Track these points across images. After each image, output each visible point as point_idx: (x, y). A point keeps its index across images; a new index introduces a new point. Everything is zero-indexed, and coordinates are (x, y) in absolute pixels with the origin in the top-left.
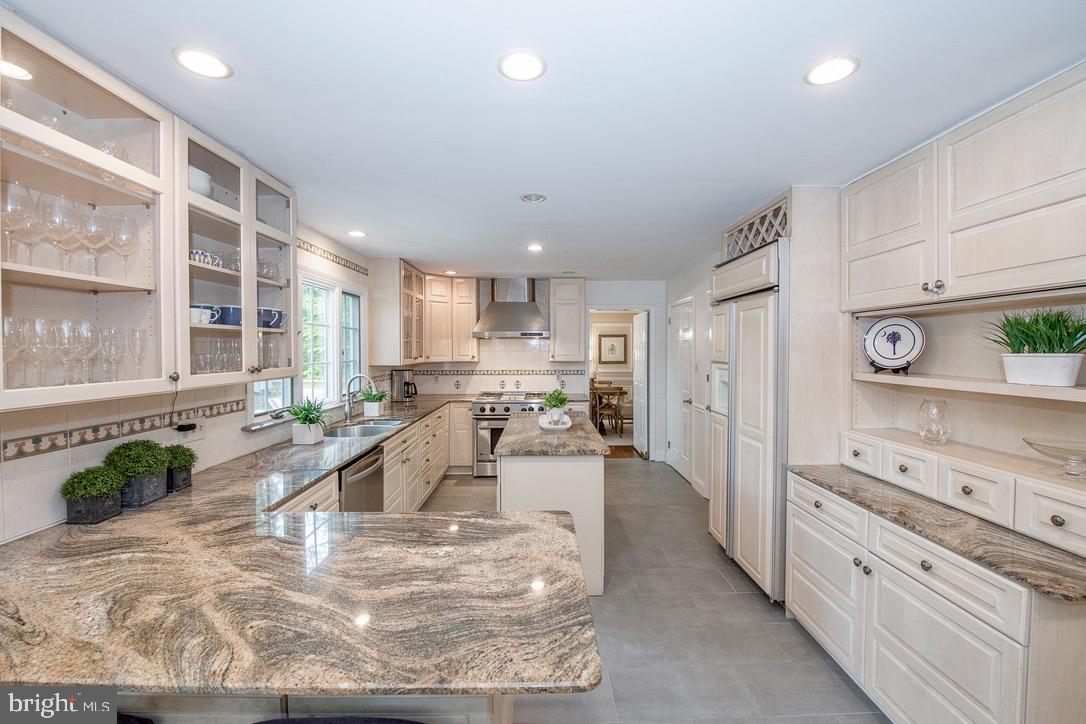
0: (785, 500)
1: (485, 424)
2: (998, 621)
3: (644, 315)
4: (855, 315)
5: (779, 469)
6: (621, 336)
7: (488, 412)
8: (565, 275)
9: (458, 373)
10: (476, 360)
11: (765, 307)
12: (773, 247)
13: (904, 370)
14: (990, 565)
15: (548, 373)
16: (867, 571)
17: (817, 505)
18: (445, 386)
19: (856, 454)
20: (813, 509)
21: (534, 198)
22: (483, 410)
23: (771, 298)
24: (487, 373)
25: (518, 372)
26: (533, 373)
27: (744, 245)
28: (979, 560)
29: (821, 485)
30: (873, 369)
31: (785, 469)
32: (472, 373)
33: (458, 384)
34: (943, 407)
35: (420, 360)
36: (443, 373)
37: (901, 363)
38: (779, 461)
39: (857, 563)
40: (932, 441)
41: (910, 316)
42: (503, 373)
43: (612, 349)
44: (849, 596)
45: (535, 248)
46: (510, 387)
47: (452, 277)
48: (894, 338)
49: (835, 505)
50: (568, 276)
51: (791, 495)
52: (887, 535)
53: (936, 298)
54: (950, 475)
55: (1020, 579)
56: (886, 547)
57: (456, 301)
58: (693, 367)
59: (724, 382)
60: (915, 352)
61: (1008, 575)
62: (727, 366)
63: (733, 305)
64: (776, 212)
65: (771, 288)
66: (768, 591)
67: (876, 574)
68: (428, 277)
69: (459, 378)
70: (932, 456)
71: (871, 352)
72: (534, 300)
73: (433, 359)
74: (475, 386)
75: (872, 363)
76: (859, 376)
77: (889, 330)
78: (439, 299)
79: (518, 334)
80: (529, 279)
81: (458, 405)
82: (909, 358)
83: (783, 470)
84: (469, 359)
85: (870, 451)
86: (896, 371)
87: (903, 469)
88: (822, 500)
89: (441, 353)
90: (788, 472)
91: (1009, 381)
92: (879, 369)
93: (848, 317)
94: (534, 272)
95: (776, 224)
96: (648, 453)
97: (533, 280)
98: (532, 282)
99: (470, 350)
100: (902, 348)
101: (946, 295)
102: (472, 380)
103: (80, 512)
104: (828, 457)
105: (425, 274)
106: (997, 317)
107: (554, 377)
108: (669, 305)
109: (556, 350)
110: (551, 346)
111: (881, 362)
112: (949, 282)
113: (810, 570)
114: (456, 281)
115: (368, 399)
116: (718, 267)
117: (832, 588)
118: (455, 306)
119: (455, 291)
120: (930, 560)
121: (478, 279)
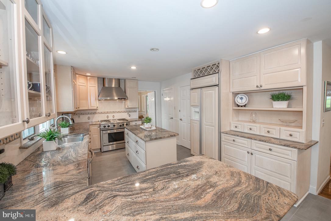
0: (221, 141)
1: (104, 132)
2: (290, 158)
3: (154, 93)
4: (233, 93)
7: (107, 127)
8: (132, 79)
9: (89, 114)
10: (98, 108)
11: (214, 90)
13: (245, 106)
14: (287, 146)
15: (124, 112)
17: (234, 141)
18: (83, 119)
19: (236, 127)
20: (232, 142)
21: (155, 50)
22: (105, 127)
24: (101, 113)
25: (113, 112)
26: (119, 112)
28: (284, 145)
29: (234, 135)
30: (237, 106)
31: (220, 133)
32: (95, 113)
33: (89, 118)
36: (83, 114)
37: (244, 104)
39: (248, 153)
44: (245, 161)
45: (134, 68)
46: (111, 118)
47: (87, 76)
48: (242, 98)
49: (241, 140)
51: (223, 139)
52: (257, 144)
54: (263, 129)
55: (295, 148)
56: (257, 147)
57: (89, 85)
58: (174, 108)
59: (196, 111)
61: (292, 147)
64: (214, 65)
65: (216, 85)
67: (254, 154)
68: (77, 75)
69: (89, 116)
70: (258, 125)
71: (236, 102)
72: (120, 87)
73: (81, 109)
74: (97, 118)
75: (237, 105)
77: (240, 97)
78: (83, 85)
81: (93, 126)
82: (246, 103)
84: (95, 108)
85: (240, 126)
86: (243, 106)
87: (251, 129)
88: (235, 139)
89: (84, 106)
90: (222, 134)
91: (274, 107)
92: (239, 106)
93: (231, 93)
99: (95, 105)
100: (244, 101)
101: (262, 88)
102: (95, 116)
104: (228, 129)
107: (127, 113)
108: (162, 90)
109: (129, 104)
110: (127, 103)
111: (239, 104)
112: (263, 85)
113: (231, 157)
114: (88, 78)
115: (62, 127)
116: (192, 79)
117: (239, 160)
118: (88, 87)
119: (88, 82)
120: (271, 148)
121: (98, 78)
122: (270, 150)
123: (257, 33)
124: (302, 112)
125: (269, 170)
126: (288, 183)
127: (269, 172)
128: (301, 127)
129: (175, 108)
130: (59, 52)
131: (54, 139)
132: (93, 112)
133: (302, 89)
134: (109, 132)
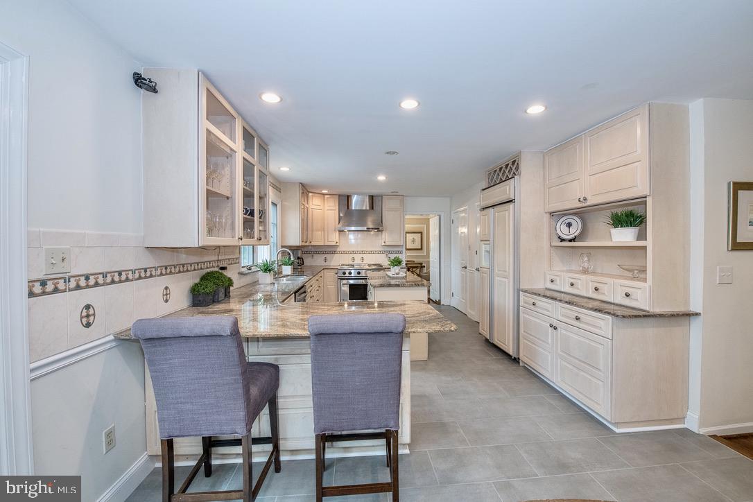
0: (519, 306)
1: (344, 282)
2: (602, 333)
3: (437, 218)
4: (551, 214)
5: (516, 291)
6: (419, 233)
7: (347, 275)
8: (392, 194)
9: (325, 253)
10: (338, 244)
11: (508, 210)
12: (512, 180)
13: (573, 240)
14: (600, 311)
15: (380, 252)
16: (555, 328)
17: (534, 304)
18: (318, 261)
19: (552, 281)
20: (532, 307)
21: (392, 153)
22: (344, 273)
23: (511, 206)
24: (344, 252)
25: (362, 252)
26: (371, 252)
27: (497, 178)
28: (596, 310)
29: (535, 294)
30: (560, 240)
31: (519, 290)
32: (334, 252)
33: (326, 260)
34: (589, 255)
35: (307, 244)
36: (317, 253)
37: (573, 236)
38: (516, 288)
39: (551, 326)
40: (585, 271)
41: (574, 214)
42: (353, 252)
43: (413, 241)
44: (548, 343)
45: (382, 178)
46: (358, 261)
47: (324, 194)
48: (569, 225)
49: (543, 303)
50: (395, 195)
51: (522, 303)
52: (563, 310)
53: (584, 205)
54: (590, 283)
55: (609, 313)
56: (563, 315)
57: (326, 208)
58: (467, 248)
59: (487, 251)
60: (579, 231)
61: (604, 313)
62: (488, 242)
63: (491, 210)
64: (514, 163)
65: (511, 201)
66: (511, 354)
67: (559, 329)
68: (310, 194)
69: (326, 256)
70: (583, 277)
71: (559, 231)
72: (373, 208)
73: (313, 244)
74: (337, 261)
75: (559, 237)
76: (554, 244)
77: (567, 221)
78: (318, 207)
79: (365, 228)
80: (370, 196)
81: (329, 271)
82: (576, 234)
83: (518, 291)
84: (334, 244)
85: (558, 279)
86: (570, 241)
87: (572, 285)
88: (536, 302)
89: (318, 240)
90: (521, 292)
91: (612, 240)
92: (562, 240)
93: (548, 215)
94: (374, 192)
95: (514, 168)
96: (440, 300)
97: (372, 196)
98: (372, 198)
99: (334, 238)
100: (573, 230)
101: (588, 203)
102: (335, 257)
103: (200, 301)
104: (540, 285)
105: (309, 192)
106: (608, 213)
107: (384, 255)
108: (452, 212)
109: (386, 238)
110: (383, 236)
111: (564, 237)
112: (589, 198)
113: (531, 337)
114: (326, 196)
115: (284, 265)
116: (483, 190)
117: (541, 342)
118: (326, 212)
119: (326, 203)
120: (579, 316)
121: (339, 196)
122: (577, 319)
123: (526, 112)
124: (646, 247)
125: (577, 359)
126: (601, 383)
127: (577, 361)
128: (645, 280)
129: (469, 247)
130: (282, 169)
131: (270, 271)
132: (331, 250)
133: (645, 203)
134: (352, 282)
